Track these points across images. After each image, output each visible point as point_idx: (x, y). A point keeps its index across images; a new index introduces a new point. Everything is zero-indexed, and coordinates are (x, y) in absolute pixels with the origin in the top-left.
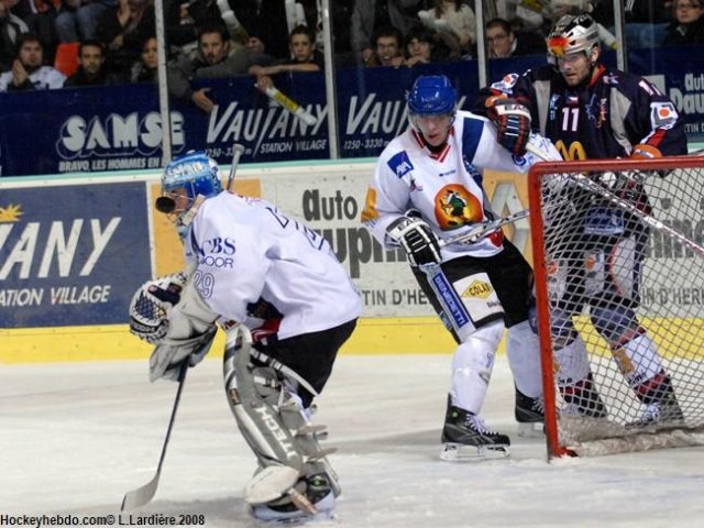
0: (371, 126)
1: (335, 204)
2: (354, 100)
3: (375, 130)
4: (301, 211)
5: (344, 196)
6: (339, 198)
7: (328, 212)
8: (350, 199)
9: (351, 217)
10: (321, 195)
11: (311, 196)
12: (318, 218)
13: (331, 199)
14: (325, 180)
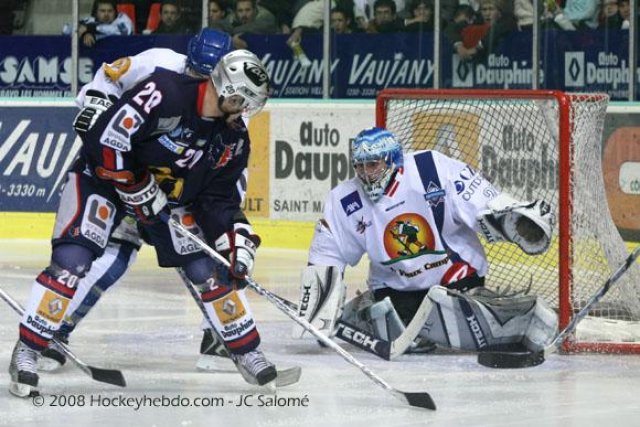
0: (367, 79)
1: (324, 134)
2: (356, 58)
3: (370, 82)
4: (298, 138)
5: (331, 128)
6: (327, 130)
7: (318, 139)
8: (335, 131)
9: (335, 144)
10: (314, 126)
11: (306, 127)
12: (310, 144)
13: (321, 131)
14: (318, 115)
